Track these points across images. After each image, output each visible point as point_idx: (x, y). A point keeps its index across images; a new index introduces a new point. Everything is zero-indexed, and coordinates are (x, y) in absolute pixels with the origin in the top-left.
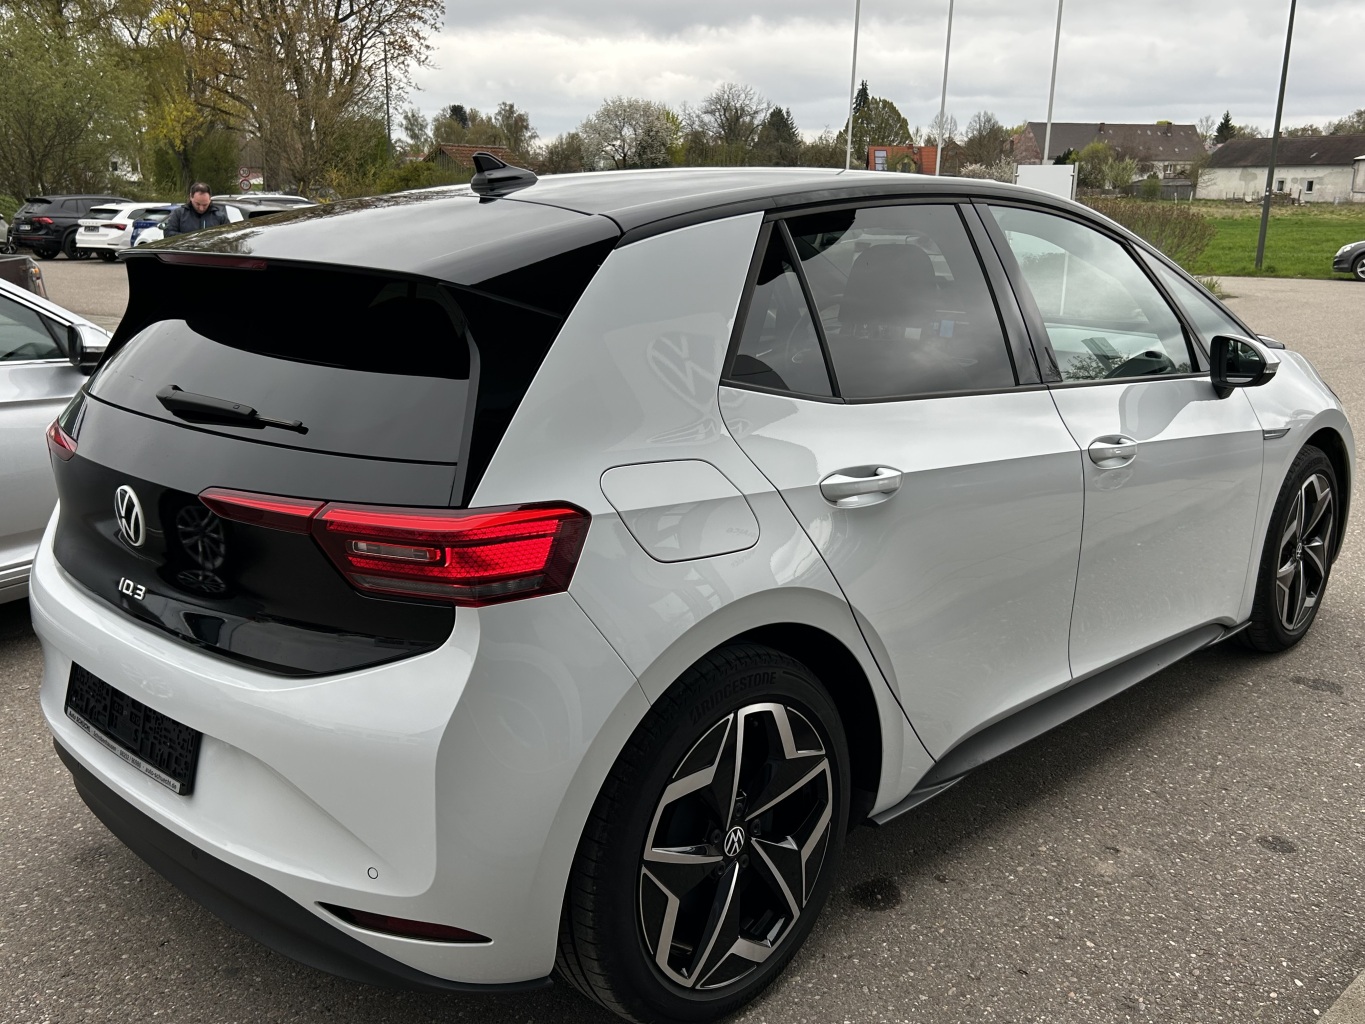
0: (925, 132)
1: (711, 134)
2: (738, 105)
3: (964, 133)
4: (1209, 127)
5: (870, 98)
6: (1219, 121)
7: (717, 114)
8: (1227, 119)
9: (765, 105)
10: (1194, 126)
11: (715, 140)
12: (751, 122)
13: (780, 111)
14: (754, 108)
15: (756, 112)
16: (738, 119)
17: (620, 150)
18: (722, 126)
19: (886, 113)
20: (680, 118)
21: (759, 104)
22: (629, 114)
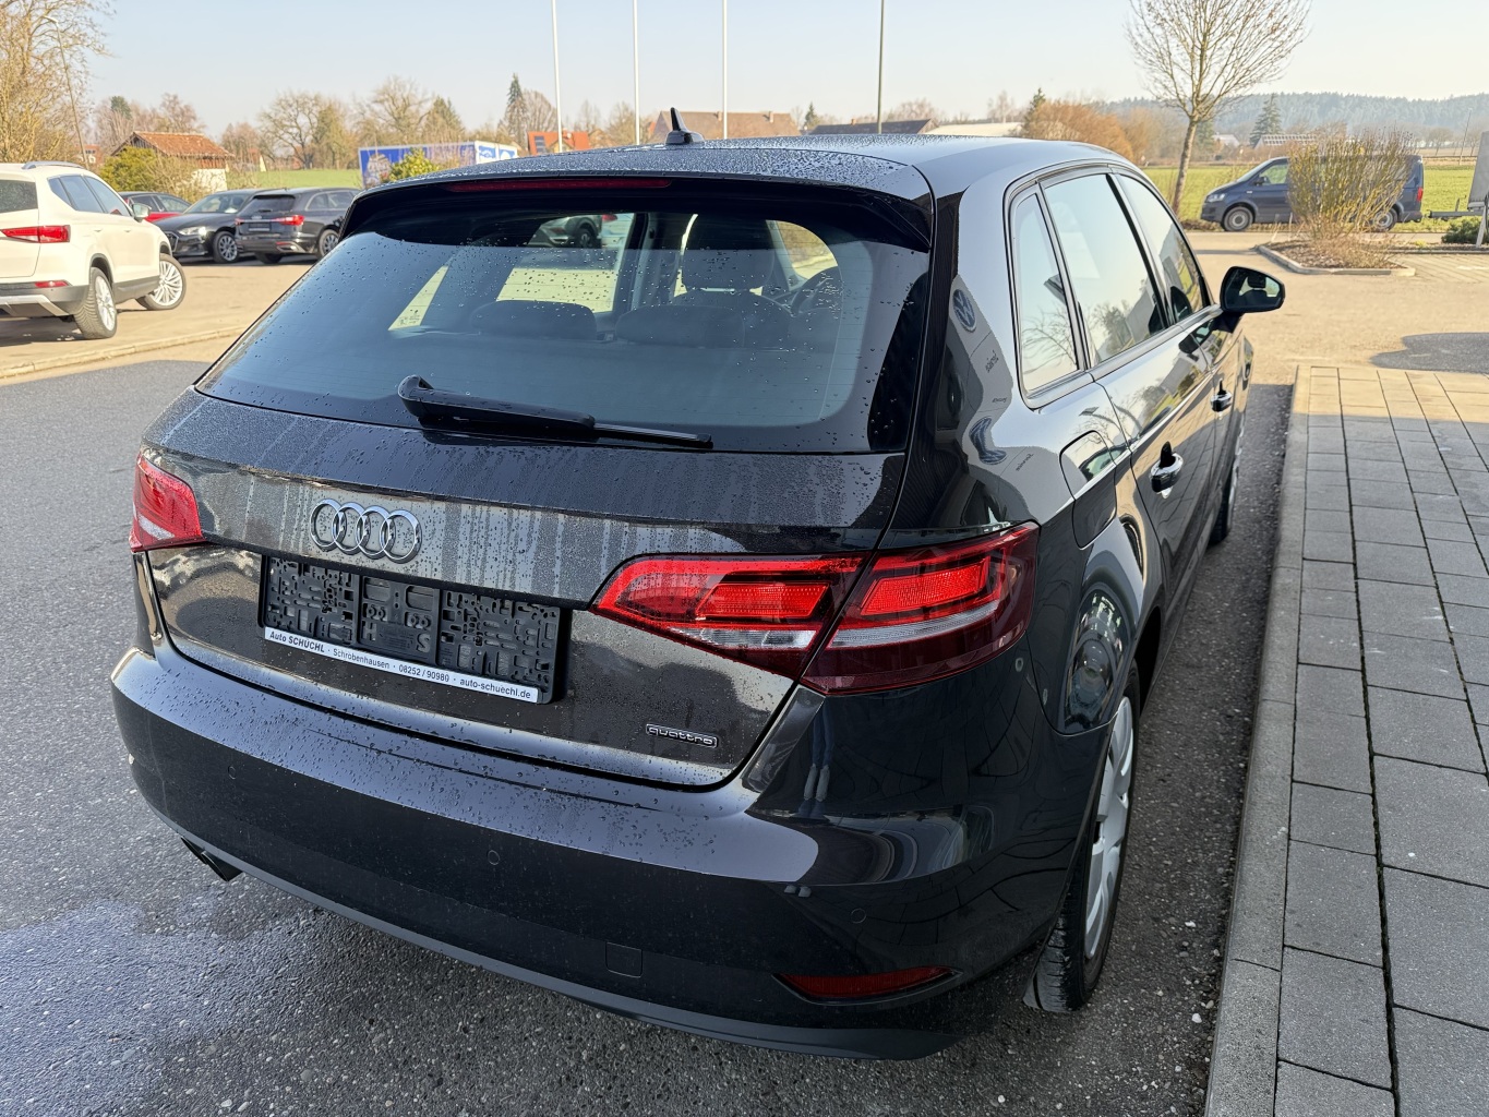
0: (573, 119)
1: (381, 121)
2: (405, 96)
3: (607, 121)
4: (799, 116)
5: (522, 90)
6: (806, 110)
7: (386, 104)
8: (811, 108)
9: (429, 95)
10: (788, 115)
11: (386, 129)
12: (417, 111)
13: (442, 102)
14: (420, 98)
15: (420, 103)
16: (406, 107)
17: (298, 138)
18: (392, 114)
19: (538, 103)
20: (351, 107)
21: (423, 95)
22: (301, 104)
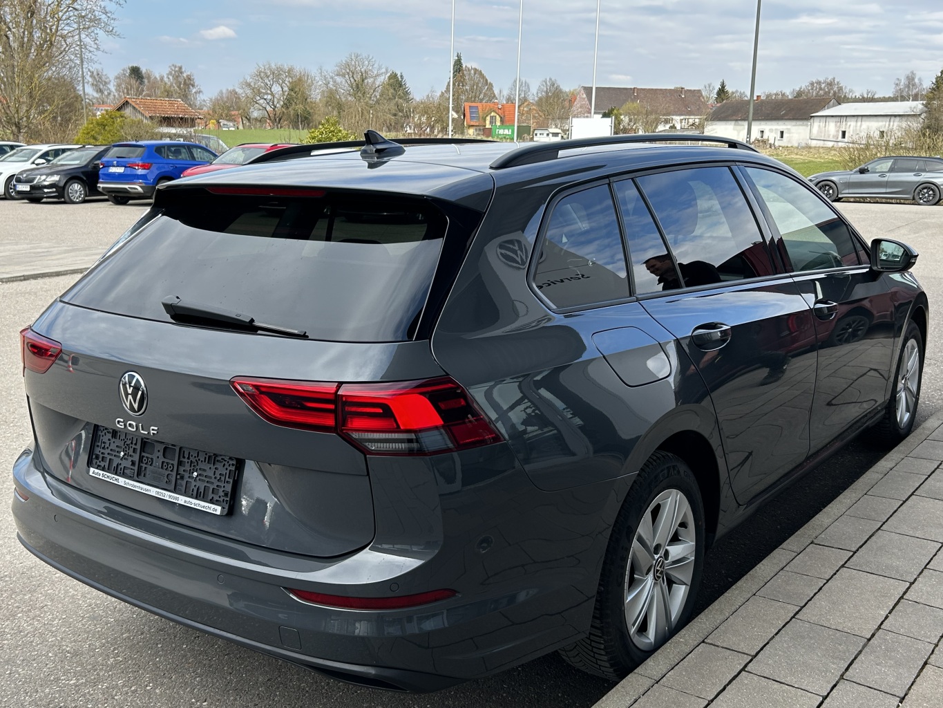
0: (506, 93)
1: (342, 91)
2: (363, 70)
3: (535, 94)
4: (711, 91)
5: (464, 67)
6: (718, 87)
7: (347, 76)
8: (723, 86)
9: (384, 70)
10: (700, 90)
11: (345, 97)
12: (374, 82)
13: (396, 75)
14: (376, 72)
15: (378, 75)
16: (363, 81)
17: (271, 103)
18: (351, 85)
19: (476, 78)
20: (318, 79)
21: (380, 68)
22: (277, 75)
